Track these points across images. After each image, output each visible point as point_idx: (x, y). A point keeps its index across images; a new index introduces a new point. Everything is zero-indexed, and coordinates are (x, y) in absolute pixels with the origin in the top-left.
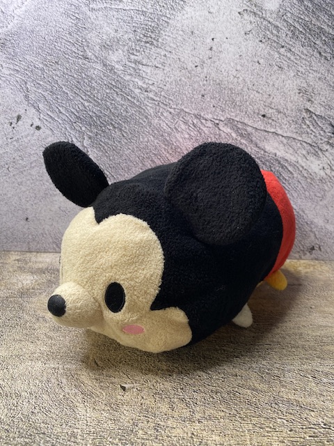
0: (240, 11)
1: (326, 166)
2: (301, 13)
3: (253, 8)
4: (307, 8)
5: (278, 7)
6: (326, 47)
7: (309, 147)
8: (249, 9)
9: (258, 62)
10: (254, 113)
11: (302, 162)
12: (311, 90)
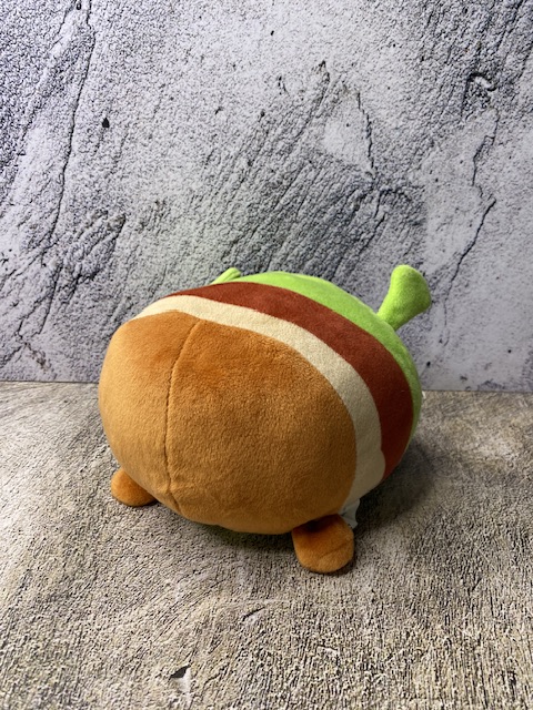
0: (327, 64)
1: (10, 265)
2: (314, 201)
3: (331, 94)
4: (322, 212)
5: (329, 151)
6: (247, 252)
7: (46, 229)
8: (330, 86)
9: (220, 109)
10: (112, 101)
11: (13, 214)
12: (164, 227)
